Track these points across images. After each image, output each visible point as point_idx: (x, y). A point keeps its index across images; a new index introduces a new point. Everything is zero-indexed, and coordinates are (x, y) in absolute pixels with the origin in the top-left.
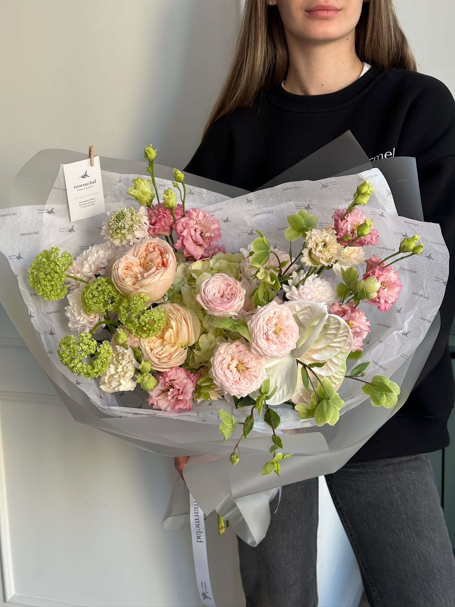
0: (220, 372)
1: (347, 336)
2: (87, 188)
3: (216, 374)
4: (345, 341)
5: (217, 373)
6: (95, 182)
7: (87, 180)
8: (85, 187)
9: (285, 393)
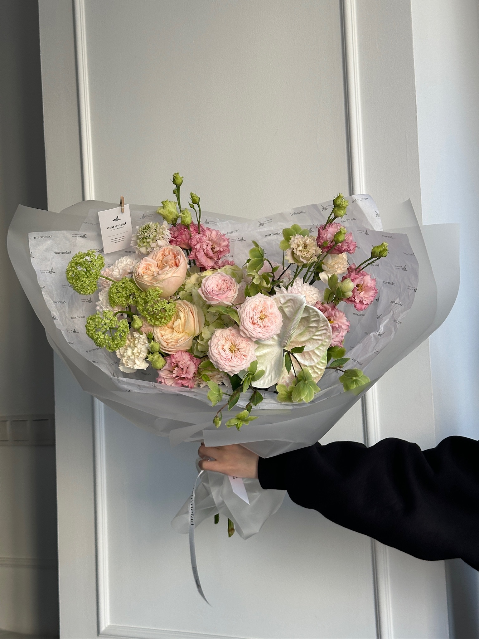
0: (216, 351)
1: (326, 329)
2: (118, 228)
3: (212, 354)
4: (325, 333)
5: (213, 352)
6: (125, 224)
7: (118, 223)
8: (116, 228)
9: (273, 378)
